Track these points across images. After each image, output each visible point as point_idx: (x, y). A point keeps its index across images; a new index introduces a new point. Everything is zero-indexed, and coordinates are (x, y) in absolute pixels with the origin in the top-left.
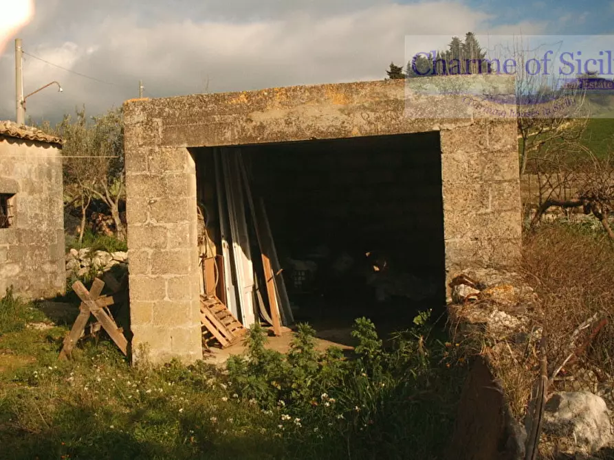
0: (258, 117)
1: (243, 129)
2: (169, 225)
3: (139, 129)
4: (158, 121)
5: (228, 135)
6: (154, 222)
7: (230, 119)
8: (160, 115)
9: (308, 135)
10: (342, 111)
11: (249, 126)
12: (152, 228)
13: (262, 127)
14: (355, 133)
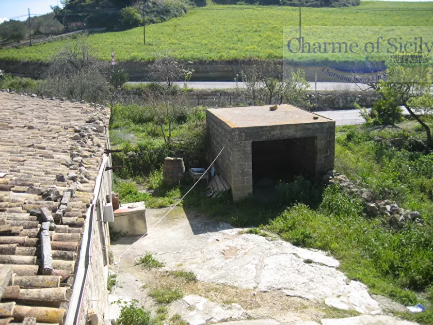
0: (273, 133)
1: (269, 136)
2: (246, 163)
3: (237, 136)
4: (243, 134)
5: (264, 137)
6: (242, 163)
7: (265, 133)
8: (244, 132)
9: (286, 137)
10: (295, 131)
11: (270, 135)
12: (241, 165)
13: (274, 135)
14: (298, 137)
